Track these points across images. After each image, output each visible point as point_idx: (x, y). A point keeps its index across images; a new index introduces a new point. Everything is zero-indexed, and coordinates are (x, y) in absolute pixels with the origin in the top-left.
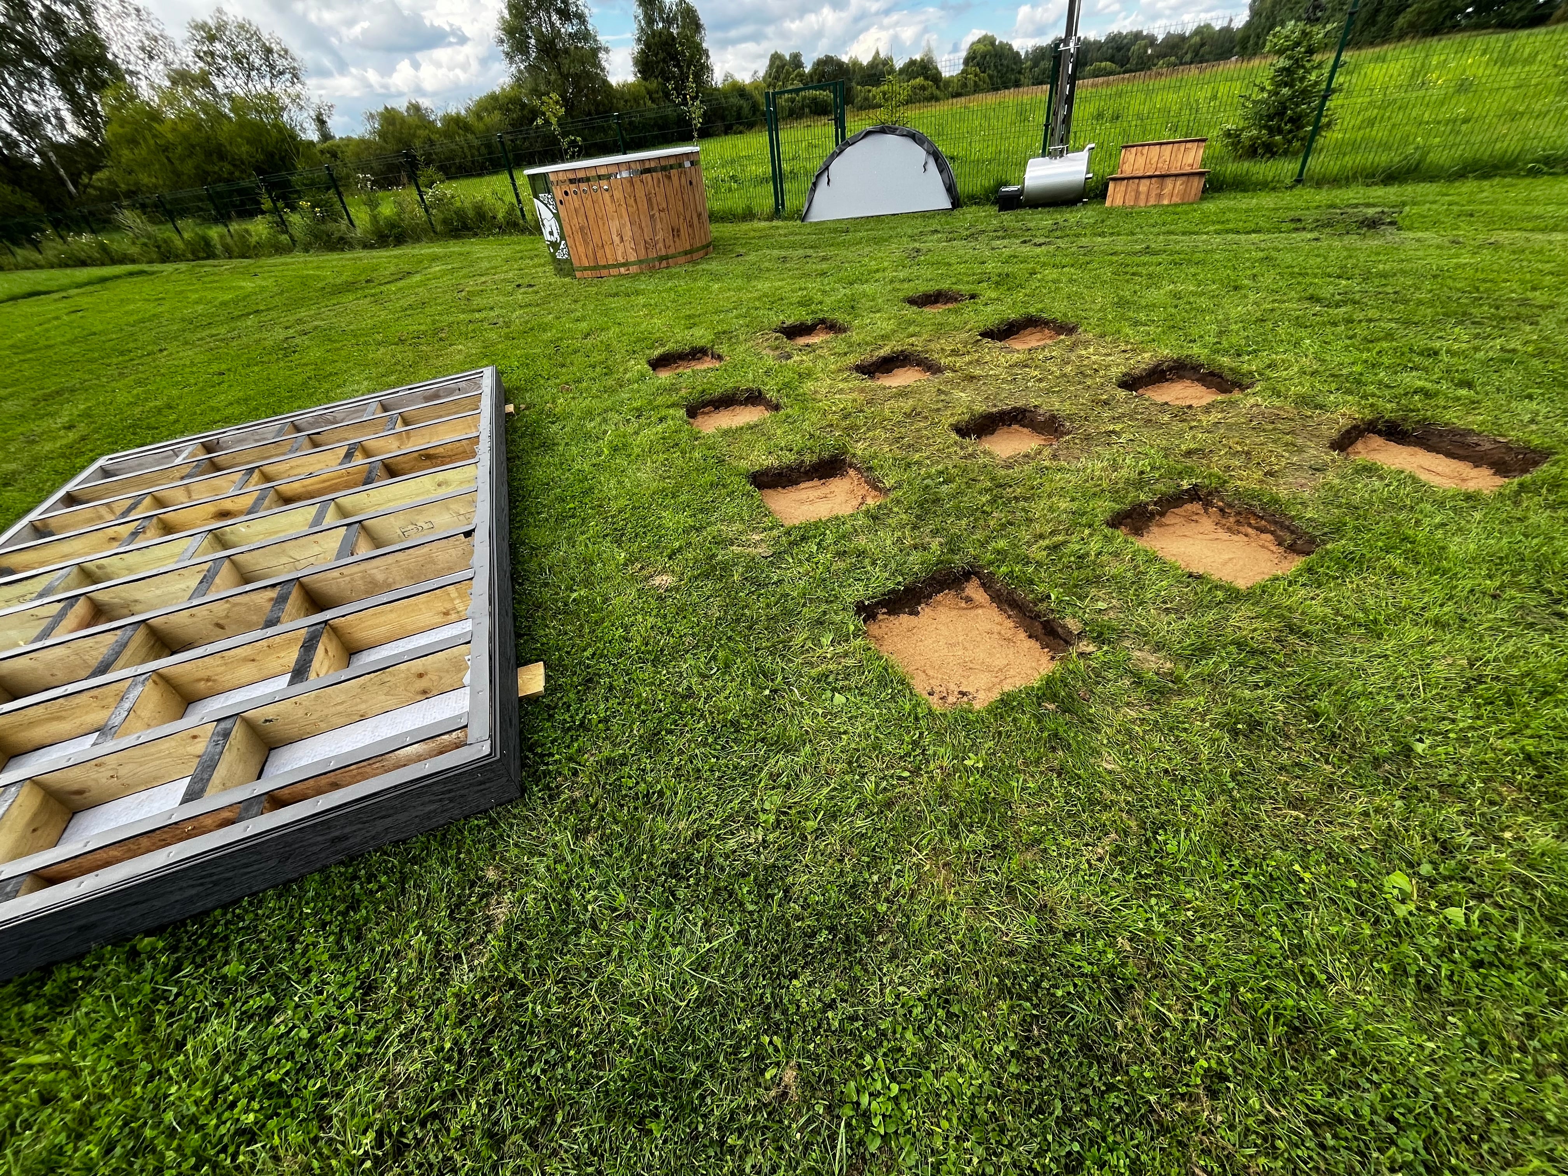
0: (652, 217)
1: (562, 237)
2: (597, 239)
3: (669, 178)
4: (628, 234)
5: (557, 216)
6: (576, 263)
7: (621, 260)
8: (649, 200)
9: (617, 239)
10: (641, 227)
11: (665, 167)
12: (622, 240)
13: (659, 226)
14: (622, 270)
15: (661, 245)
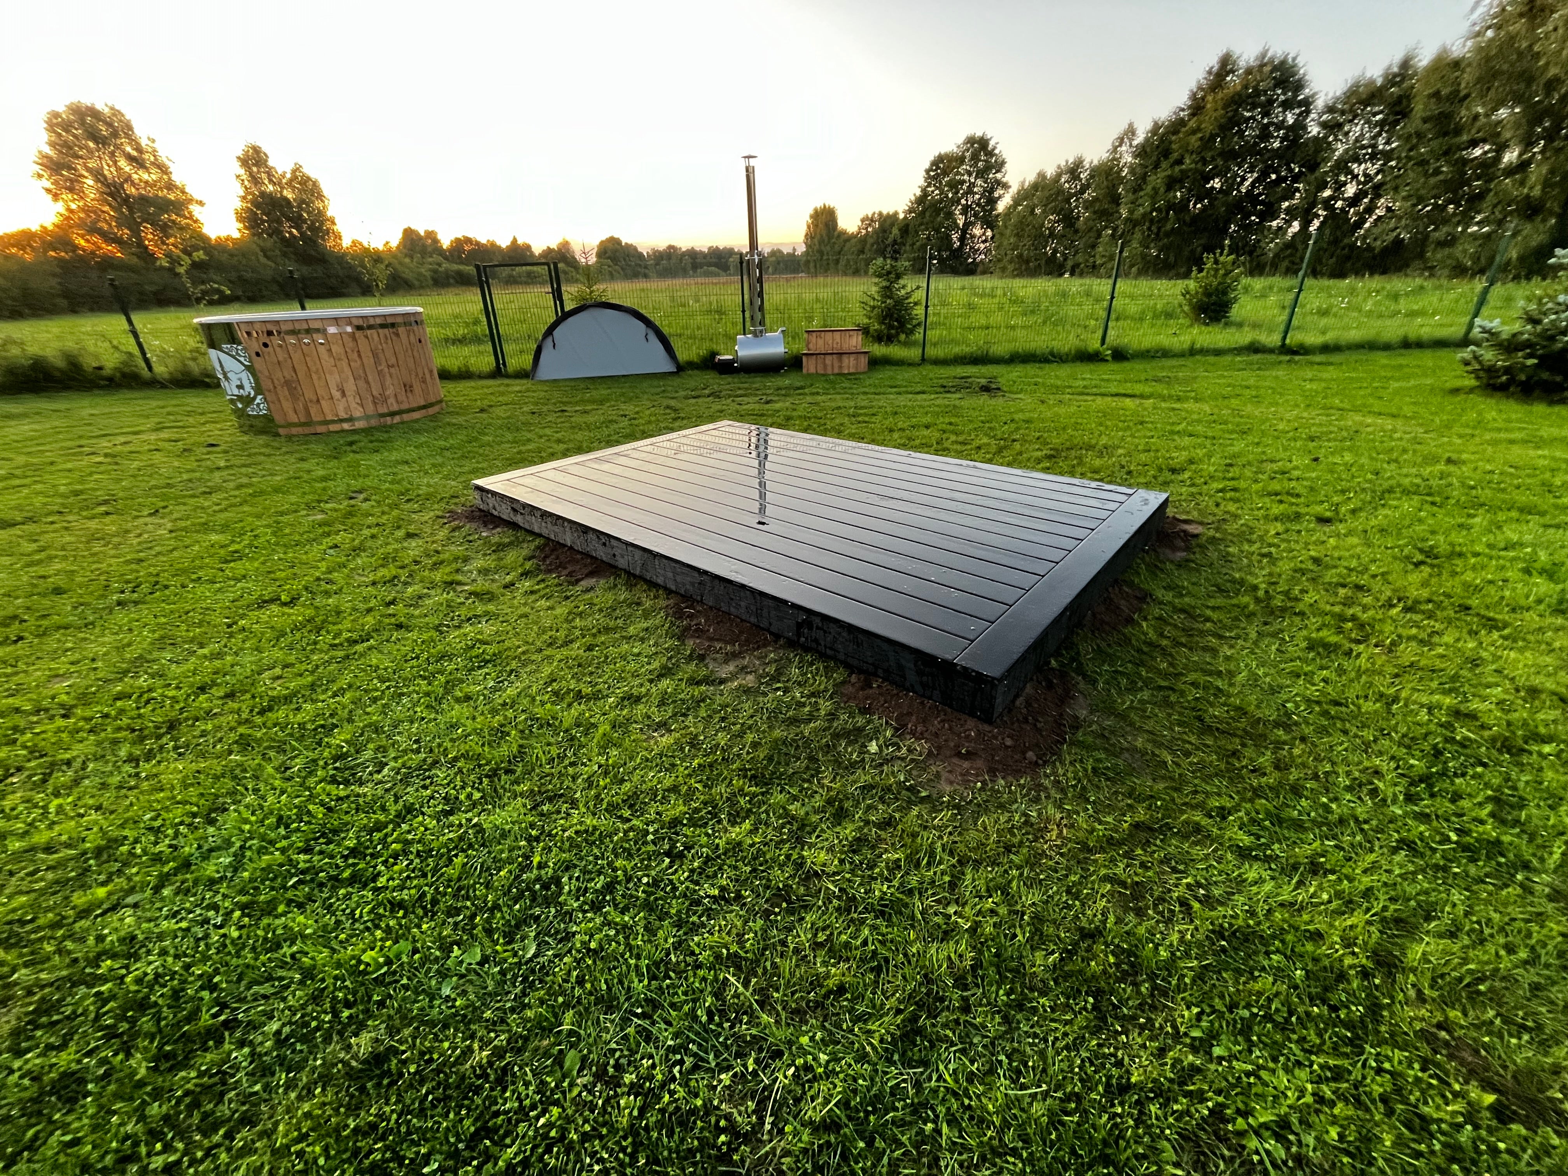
0: (380, 373)
1: (258, 390)
2: (309, 395)
3: (397, 335)
4: (350, 386)
5: (250, 369)
6: (278, 419)
7: (343, 415)
8: (375, 355)
9: (337, 394)
10: (367, 382)
11: (389, 324)
12: (344, 394)
13: (388, 381)
14: (346, 426)
15: (392, 400)
